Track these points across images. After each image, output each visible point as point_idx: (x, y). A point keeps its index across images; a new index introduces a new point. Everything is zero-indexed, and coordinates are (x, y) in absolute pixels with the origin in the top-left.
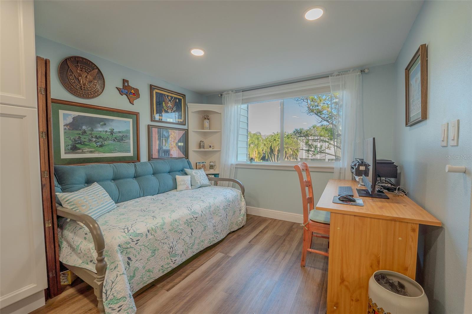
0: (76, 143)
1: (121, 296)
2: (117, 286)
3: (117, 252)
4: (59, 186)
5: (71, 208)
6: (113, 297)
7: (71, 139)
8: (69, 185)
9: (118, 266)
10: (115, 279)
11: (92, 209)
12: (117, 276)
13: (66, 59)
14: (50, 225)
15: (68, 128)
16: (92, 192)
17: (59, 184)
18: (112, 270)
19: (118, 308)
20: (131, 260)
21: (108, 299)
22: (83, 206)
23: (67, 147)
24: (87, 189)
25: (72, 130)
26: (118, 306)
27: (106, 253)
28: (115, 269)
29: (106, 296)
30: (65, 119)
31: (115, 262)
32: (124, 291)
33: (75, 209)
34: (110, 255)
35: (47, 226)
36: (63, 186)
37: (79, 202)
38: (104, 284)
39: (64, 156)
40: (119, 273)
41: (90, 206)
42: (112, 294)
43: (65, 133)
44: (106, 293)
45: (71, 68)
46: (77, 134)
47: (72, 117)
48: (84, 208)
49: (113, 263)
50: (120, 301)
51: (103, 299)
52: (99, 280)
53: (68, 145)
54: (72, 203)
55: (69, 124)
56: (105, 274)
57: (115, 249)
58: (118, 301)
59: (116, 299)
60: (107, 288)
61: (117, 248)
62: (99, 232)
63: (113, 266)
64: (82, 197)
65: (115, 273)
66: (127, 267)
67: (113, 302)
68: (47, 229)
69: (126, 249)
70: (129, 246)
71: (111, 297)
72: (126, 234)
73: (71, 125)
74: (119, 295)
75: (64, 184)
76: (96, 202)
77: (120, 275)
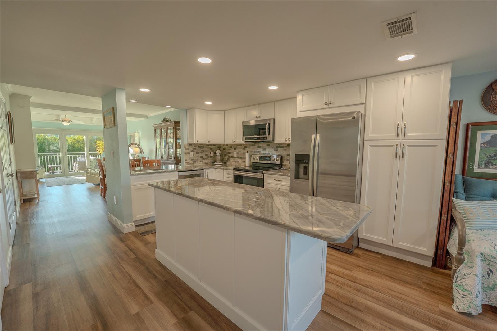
0: (491, 159)
1: (468, 289)
2: (468, 280)
3: (477, 256)
4: (463, 193)
5: (461, 212)
6: (461, 284)
7: (487, 155)
8: (472, 195)
9: (474, 267)
10: (468, 274)
11: (480, 219)
12: (470, 274)
13: (491, 84)
14: (445, 219)
15: (485, 146)
16: (488, 206)
17: (465, 193)
18: (468, 267)
19: (463, 295)
20: (492, 274)
21: (457, 283)
22: (471, 214)
23: (482, 163)
24: (485, 202)
25: (488, 147)
26: (463, 294)
27: (468, 253)
28: (471, 268)
29: (456, 280)
30: (482, 138)
31: (472, 263)
32: (471, 287)
33: (462, 214)
34: (471, 256)
35: (442, 218)
36: (467, 194)
37: (469, 210)
38: (457, 271)
39: (477, 170)
40: (472, 273)
41: (479, 216)
42: (461, 281)
43: (481, 150)
44: (457, 278)
45: (495, 90)
46: (494, 151)
47: (491, 136)
48: (471, 215)
49: (471, 263)
50: (466, 291)
51: (454, 280)
52: (455, 266)
53: (483, 161)
54: (462, 209)
55: (486, 142)
56: (461, 265)
57: (476, 254)
58: (464, 290)
59: (463, 288)
60: (459, 276)
61: (478, 254)
62: (464, 234)
63: (470, 265)
64: (474, 207)
65: (469, 271)
66: (486, 276)
67: (460, 288)
68: (442, 221)
69: (490, 262)
70: (492, 260)
71: (459, 283)
72: (494, 249)
73: (487, 143)
74: (466, 287)
75: (468, 193)
76: (489, 215)
77: (473, 274)
